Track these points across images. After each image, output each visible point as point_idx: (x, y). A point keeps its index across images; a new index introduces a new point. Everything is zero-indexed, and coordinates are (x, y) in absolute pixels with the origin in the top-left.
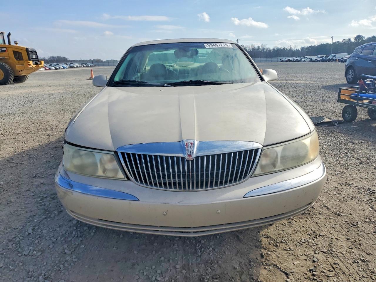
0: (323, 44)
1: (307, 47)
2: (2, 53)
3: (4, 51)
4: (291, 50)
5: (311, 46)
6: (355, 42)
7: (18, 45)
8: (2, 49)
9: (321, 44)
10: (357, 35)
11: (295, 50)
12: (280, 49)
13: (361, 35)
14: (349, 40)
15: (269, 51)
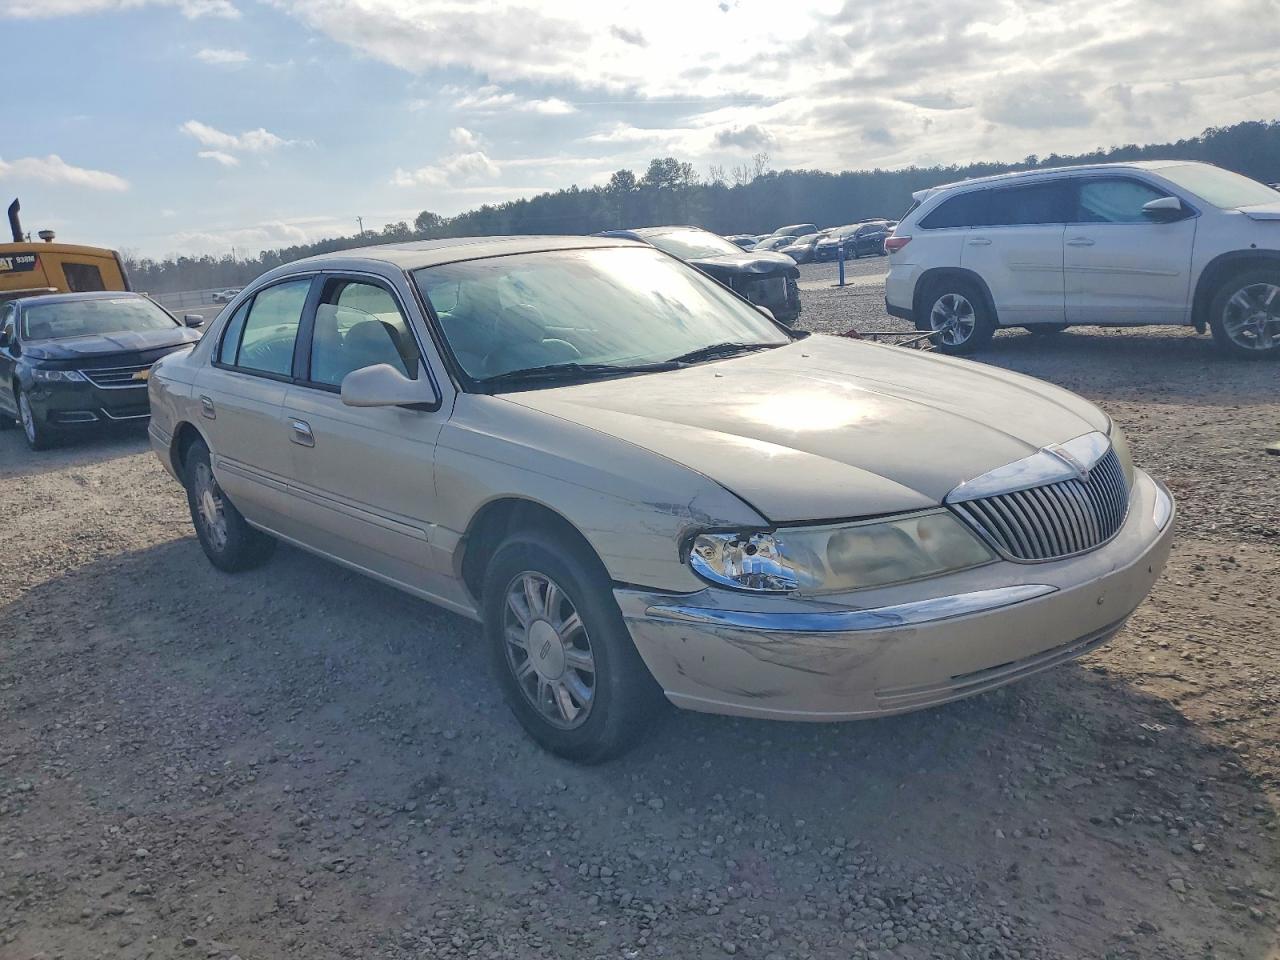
0: (328, 239)
1: (281, 251)
2: (20, 275)
3: (29, 267)
4: (228, 264)
5: (295, 247)
6: (418, 231)
7: (53, 241)
8: (18, 259)
9: (324, 241)
10: (422, 211)
11: (242, 264)
12: (192, 261)
13: (429, 211)
14: (403, 226)
15: (151, 268)
